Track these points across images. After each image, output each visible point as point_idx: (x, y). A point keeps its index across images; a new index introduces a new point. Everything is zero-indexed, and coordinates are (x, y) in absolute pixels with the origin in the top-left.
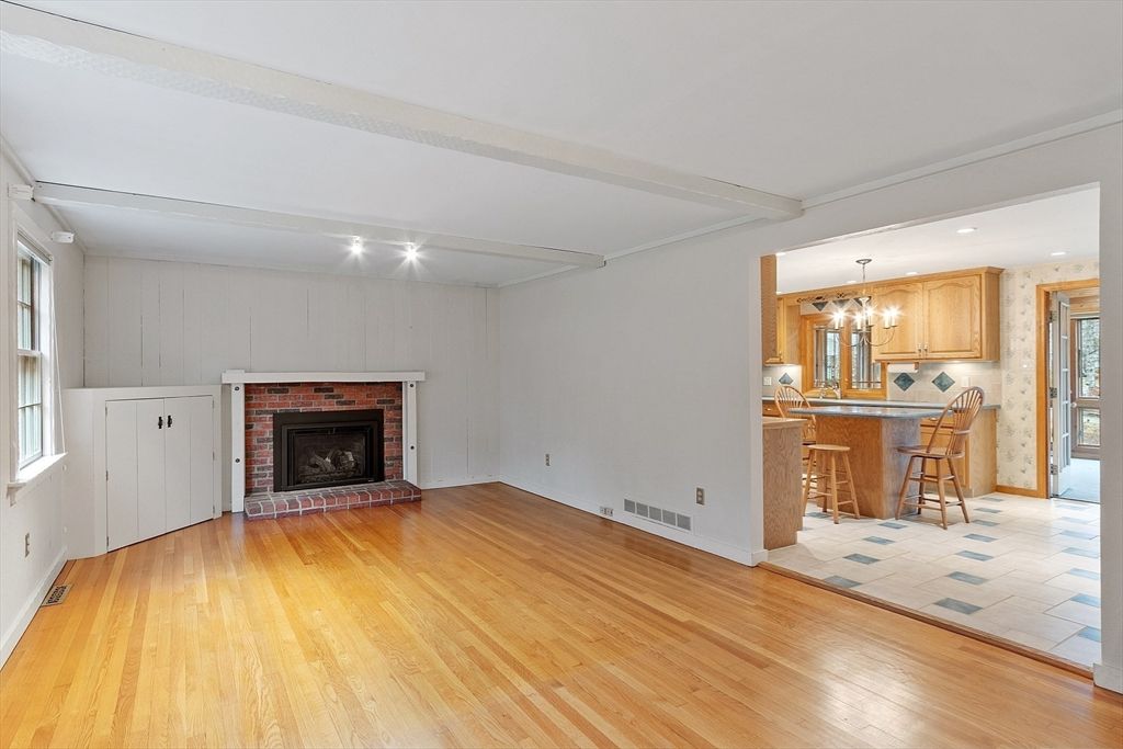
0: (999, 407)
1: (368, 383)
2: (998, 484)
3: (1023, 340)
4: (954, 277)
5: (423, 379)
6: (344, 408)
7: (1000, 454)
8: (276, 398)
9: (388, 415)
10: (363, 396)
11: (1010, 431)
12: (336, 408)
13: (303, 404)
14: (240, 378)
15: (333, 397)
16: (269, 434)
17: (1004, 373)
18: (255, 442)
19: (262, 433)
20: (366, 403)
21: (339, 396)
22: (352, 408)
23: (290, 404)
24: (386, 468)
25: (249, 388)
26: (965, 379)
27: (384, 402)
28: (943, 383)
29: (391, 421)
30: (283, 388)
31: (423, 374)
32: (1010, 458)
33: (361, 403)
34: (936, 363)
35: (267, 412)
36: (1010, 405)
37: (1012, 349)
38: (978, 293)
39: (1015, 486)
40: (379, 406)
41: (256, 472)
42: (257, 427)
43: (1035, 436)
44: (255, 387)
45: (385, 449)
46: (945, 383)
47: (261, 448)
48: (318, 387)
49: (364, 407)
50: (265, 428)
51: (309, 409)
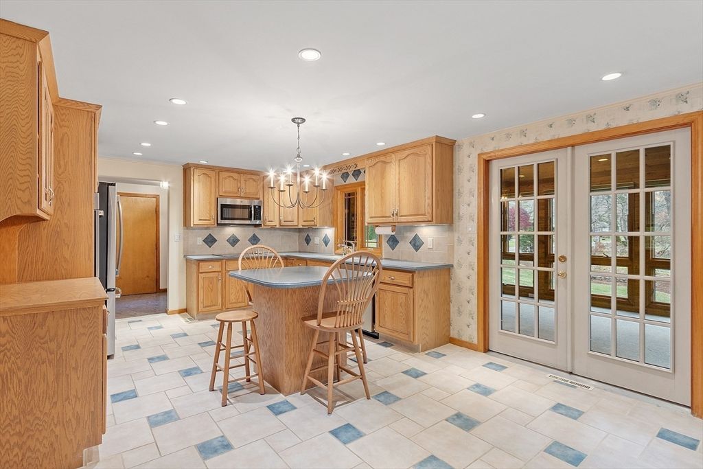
0: (452, 266)
2: (451, 336)
3: (469, 205)
4: (415, 147)
7: (453, 309)
11: (459, 289)
17: (456, 235)
26: (430, 240)
28: (416, 244)
32: (460, 313)
34: (411, 226)
36: (460, 265)
37: (461, 214)
38: (430, 161)
39: (463, 339)
43: (476, 294)
46: (417, 244)
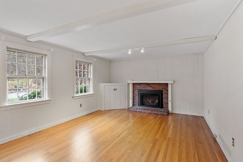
1: (159, 83)
5: (173, 82)
6: (153, 89)
8: (139, 86)
9: (164, 92)
10: (158, 86)
12: (151, 89)
13: (144, 88)
14: (131, 82)
15: (150, 86)
16: (137, 94)
18: (135, 95)
19: (136, 93)
20: (158, 88)
21: (152, 86)
22: (155, 89)
23: (142, 88)
24: (164, 105)
25: (134, 84)
27: (163, 88)
29: (165, 93)
30: (140, 84)
31: (173, 81)
33: (157, 88)
35: (137, 89)
40: (162, 89)
41: (135, 101)
42: (135, 92)
44: (135, 84)
45: (164, 100)
47: (136, 96)
48: (147, 84)
49: (158, 89)
50: (136, 92)
51: (145, 89)
